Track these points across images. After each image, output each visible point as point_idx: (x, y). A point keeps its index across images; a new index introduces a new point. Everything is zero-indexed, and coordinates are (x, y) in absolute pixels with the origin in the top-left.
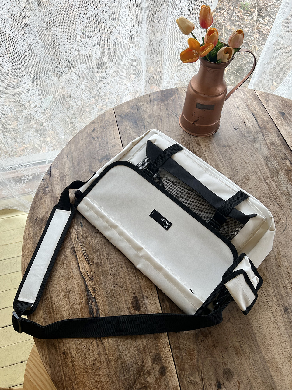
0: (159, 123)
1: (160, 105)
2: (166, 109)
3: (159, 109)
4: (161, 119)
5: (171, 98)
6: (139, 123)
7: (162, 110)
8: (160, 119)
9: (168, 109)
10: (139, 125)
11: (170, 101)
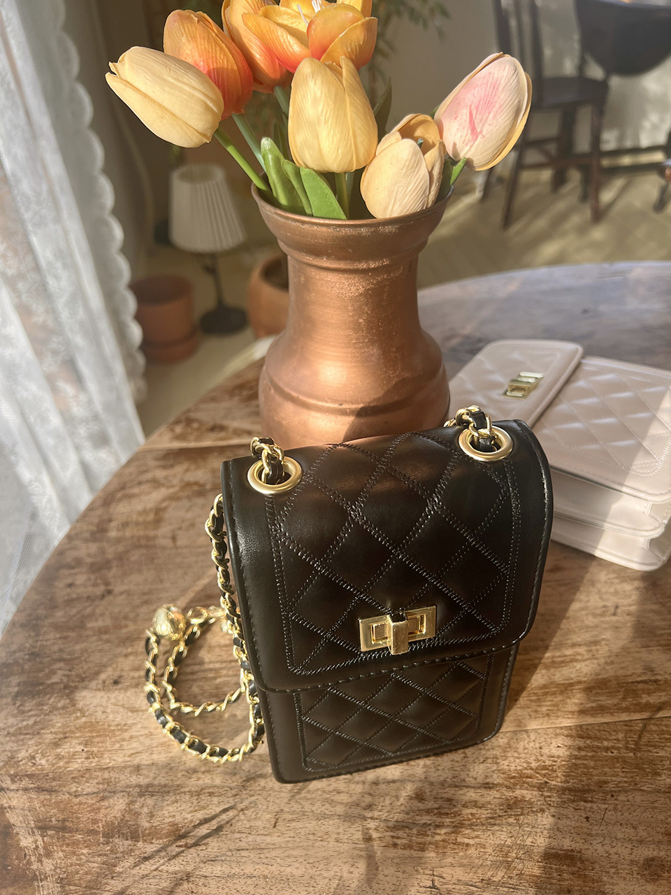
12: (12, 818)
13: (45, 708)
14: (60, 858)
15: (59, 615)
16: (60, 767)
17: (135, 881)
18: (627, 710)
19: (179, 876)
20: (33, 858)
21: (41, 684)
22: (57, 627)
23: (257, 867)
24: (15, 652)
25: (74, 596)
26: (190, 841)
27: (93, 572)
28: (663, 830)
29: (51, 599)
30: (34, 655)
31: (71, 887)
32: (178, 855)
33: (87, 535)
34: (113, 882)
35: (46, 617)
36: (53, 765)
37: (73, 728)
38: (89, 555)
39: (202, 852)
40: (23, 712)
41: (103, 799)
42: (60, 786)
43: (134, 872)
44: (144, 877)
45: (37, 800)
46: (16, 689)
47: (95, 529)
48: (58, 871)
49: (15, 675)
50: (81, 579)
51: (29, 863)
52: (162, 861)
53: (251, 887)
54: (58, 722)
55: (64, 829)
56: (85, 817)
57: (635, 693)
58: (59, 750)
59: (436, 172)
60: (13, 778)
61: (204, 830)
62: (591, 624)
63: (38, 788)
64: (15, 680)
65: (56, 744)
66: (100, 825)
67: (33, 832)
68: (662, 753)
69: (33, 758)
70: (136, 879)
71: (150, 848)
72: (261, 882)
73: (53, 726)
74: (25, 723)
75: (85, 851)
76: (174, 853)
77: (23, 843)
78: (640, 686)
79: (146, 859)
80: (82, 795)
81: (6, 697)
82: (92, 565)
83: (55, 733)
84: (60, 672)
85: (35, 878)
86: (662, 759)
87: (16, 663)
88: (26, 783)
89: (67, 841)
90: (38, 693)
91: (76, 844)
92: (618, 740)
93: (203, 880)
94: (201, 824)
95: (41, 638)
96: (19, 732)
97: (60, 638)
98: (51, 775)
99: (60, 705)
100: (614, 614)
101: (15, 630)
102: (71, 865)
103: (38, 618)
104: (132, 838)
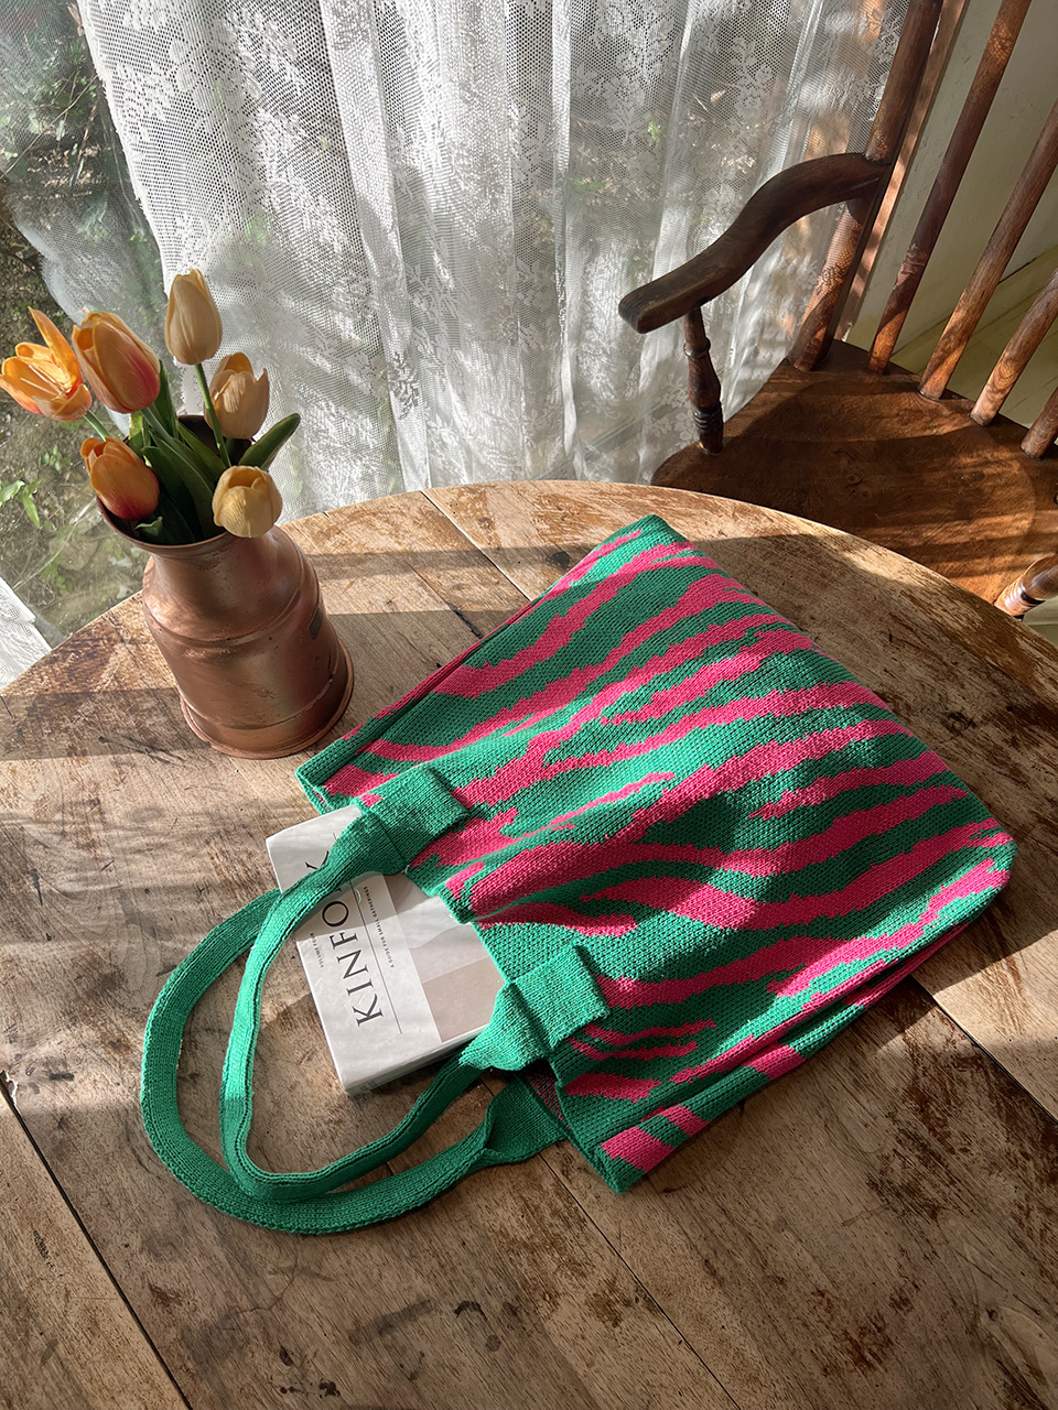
0: (93, 829)
1: (66, 730)
2: (101, 738)
3: (70, 754)
4: (96, 802)
5: (105, 676)
7: (85, 753)
11: (105, 692)
12: (112, 658)
26: (153, 753)
39: (150, 763)
45: (128, 662)
51: (96, 687)
63: (134, 657)
67: (111, 675)
77: (103, 675)
88: (133, 649)
93: (136, 774)
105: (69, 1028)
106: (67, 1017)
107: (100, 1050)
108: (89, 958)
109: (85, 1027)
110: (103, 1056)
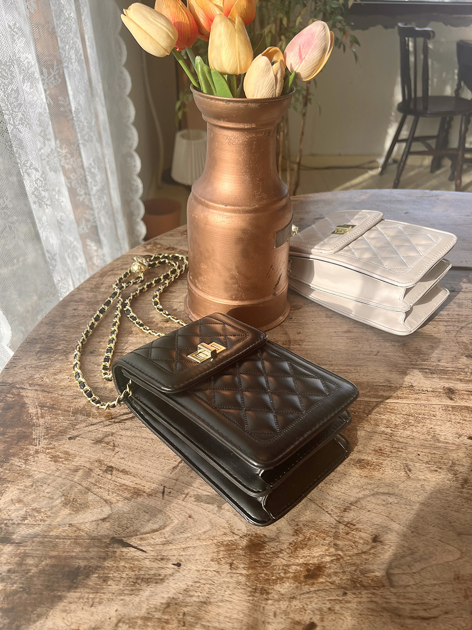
0: (127, 483)
1: (37, 452)
2: (70, 438)
3: (55, 462)
4: (110, 469)
5: (32, 410)
6: (85, 558)
7: (66, 453)
8: (106, 471)
9: (75, 433)
10: (94, 563)
11: (43, 417)
12: (26, 400)
13: (52, 359)
14: (48, 419)
15: (67, 321)
16: (55, 383)
17: (84, 433)
18: (370, 396)
19: (108, 433)
20: (34, 418)
21: (52, 349)
22: (64, 326)
23: (149, 435)
24: (40, 334)
25: (76, 314)
26: (116, 420)
27: (89, 305)
28: (373, 449)
29: (63, 314)
30: (50, 337)
31: (52, 431)
32: (109, 425)
33: (89, 289)
34: (73, 431)
35: (59, 321)
36: (52, 382)
37: (65, 369)
38: (88, 298)
39: (122, 425)
40: (41, 359)
41: (75, 398)
42: (54, 391)
43: (84, 429)
44: (89, 431)
45: (41, 395)
46: (39, 349)
47: (93, 286)
48: (46, 424)
49: (39, 344)
50: (81, 307)
51: (32, 419)
52: (100, 426)
53: (144, 442)
54: (58, 365)
55: (53, 408)
56: (64, 405)
57: (377, 390)
58: (56, 377)
59: (279, 76)
60: (30, 385)
61: (125, 417)
62: (361, 358)
63: (43, 390)
64: (38, 346)
65: (55, 374)
66: (72, 409)
67: (37, 408)
68: (383, 417)
69: (43, 378)
70: (86, 432)
71: (95, 421)
72: (150, 441)
73: (55, 367)
74: (40, 364)
75: (62, 418)
76: (107, 424)
77: (31, 411)
78: (380, 387)
79: (92, 425)
80: (65, 396)
81: (33, 352)
82: (88, 302)
83: (55, 369)
84: (63, 345)
85: (34, 425)
86: (382, 419)
87: (41, 338)
88: (37, 387)
89: (53, 413)
90: (50, 352)
91: (58, 414)
92: (360, 408)
93: (119, 436)
94: (124, 414)
95: (55, 330)
96: (37, 367)
97: (65, 331)
98: (50, 386)
99: (60, 359)
100: (376, 355)
101: (42, 325)
102: (54, 422)
103: (55, 321)
104: (87, 416)
105: (267, 599)
106: (257, 595)
107: (306, 588)
108: (222, 548)
109: (277, 587)
110: (312, 589)
